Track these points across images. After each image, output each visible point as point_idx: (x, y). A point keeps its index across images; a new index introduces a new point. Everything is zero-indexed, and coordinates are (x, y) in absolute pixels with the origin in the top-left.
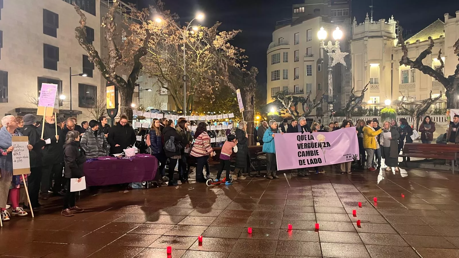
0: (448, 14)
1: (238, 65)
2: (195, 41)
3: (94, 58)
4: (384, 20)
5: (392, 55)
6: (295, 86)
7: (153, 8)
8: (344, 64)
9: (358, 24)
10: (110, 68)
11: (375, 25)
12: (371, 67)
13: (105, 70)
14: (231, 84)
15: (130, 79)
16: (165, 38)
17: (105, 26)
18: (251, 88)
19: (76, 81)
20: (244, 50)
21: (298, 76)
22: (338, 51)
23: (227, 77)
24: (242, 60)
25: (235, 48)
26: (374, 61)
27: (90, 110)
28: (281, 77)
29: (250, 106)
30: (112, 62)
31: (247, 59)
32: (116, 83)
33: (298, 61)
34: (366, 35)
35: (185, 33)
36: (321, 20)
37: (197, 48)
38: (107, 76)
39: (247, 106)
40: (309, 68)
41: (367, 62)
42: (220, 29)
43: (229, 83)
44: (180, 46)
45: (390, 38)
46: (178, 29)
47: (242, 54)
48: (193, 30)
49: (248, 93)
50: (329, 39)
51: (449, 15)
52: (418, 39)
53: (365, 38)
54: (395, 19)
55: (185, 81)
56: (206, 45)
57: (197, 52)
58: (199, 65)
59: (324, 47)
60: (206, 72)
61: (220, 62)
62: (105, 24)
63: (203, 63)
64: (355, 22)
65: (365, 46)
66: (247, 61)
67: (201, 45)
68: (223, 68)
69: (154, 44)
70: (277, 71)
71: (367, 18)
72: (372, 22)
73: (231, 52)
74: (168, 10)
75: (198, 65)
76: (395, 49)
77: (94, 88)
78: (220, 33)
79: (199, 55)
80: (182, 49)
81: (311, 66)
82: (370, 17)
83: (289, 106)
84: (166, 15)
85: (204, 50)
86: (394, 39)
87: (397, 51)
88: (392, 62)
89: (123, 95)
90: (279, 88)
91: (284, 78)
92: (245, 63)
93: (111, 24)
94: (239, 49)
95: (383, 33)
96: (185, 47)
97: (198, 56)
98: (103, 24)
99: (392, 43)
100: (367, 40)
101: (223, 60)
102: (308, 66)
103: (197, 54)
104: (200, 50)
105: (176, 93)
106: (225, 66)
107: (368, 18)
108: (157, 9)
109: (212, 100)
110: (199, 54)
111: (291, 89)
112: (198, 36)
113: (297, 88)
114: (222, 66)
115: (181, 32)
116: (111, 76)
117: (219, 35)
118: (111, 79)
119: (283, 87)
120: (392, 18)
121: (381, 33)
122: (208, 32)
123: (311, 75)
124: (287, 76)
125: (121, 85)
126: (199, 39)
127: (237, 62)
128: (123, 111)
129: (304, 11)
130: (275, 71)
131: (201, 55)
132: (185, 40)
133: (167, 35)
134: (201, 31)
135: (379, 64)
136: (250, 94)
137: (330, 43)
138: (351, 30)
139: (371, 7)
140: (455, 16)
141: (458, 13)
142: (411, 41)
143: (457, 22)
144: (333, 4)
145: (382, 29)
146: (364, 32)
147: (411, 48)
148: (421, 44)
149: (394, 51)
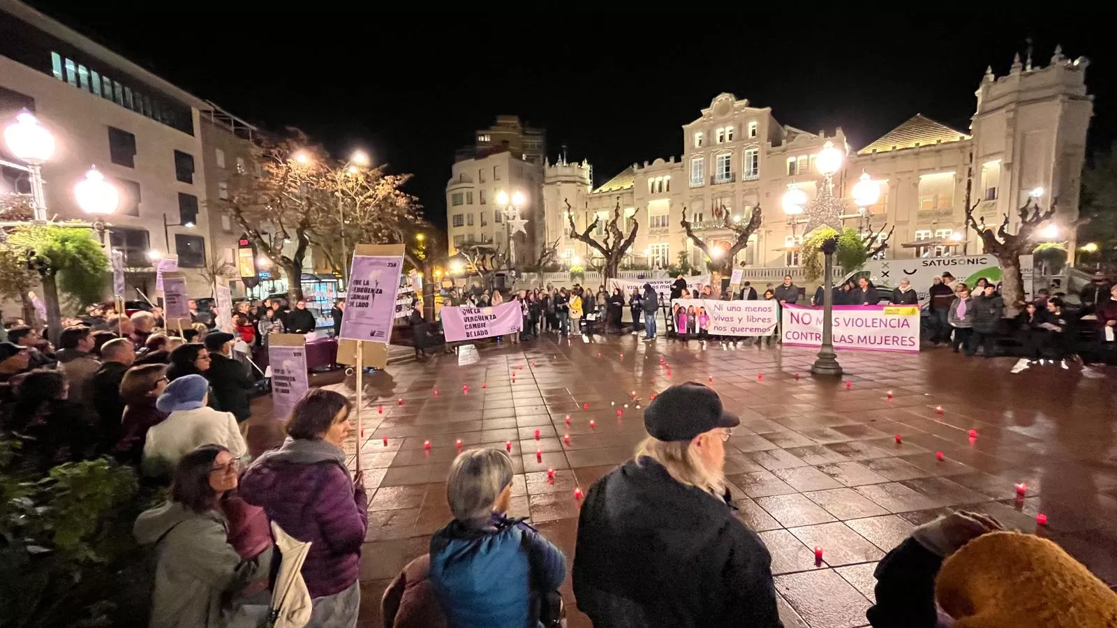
1: (411, 217)
4: (577, 163)
5: (586, 203)
6: (482, 234)
8: (525, 232)
9: (551, 165)
10: (276, 250)
11: (568, 168)
15: (297, 258)
16: (313, 182)
19: (172, 232)
20: (418, 199)
21: (486, 223)
22: (518, 218)
24: (415, 211)
25: (406, 196)
27: (199, 270)
28: (465, 223)
30: (279, 243)
32: (283, 264)
33: (485, 203)
34: (559, 178)
35: (340, 176)
36: (510, 156)
37: (356, 194)
40: (498, 213)
42: (386, 172)
44: (334, 192)
45: (584, 184)
46: (329, 171)
47: (415, 203)
52: (611, 187)
53: (559, 183)
54: (588, 163)
56: (368, 190)
57: (357, 198)
58: (360, 215)
59: (505, 212)
60: (369, 224)
63: (365, 212)
64: (547, 164)
65: (559, 192)
66: (422, 213)
67: (360, 191)
69: (295, 188)
70: (460, 215)
71: (560, 159)
72: (565, 164)
73: (402, 202)
75: (358, 215)
76: (589, 196)
77: (201, 240)
78: (386, 177)
82: (562, 159)
83: (475, 262)
85: (365, 196)
86: (588, 185)
87: (591, 198)
88: (587, 210)
90: (464, 236)
91: (469, 225)
92: (420, 215)
94: (411, 196)
95: (577, 179)
96: (341, 193)
97: (358, 203)
99: (586, 190)
100: (560, 186)
103: (356, 202)
104: (360, 196)
105: (330, 251)
110: (358, 201)
111: (478, 238)
112: (357, 180)
113: (485, 236)
115: (333, 174)
117: (384, 179)
119: (468, 235)
120: (586, 161)
122: (370, 175)
123: (500, 221)
124: (472, 221)
127: (409, 213)
129: (489, 141)
130: (458, 216)
131: (361, 202)
132: (339, 187)
133: (314, 179)
137: (510, 208)
138: (543, 172)
139: (564, 146)
140: (643, 166)
141: (646, 164)
142: (604, 188)
143: (645, 173)
144: (524, 133)
145: (576, 174)
146: (557, 176)
147: (604, 196)
148: (614, 193)
149: (588, 199)
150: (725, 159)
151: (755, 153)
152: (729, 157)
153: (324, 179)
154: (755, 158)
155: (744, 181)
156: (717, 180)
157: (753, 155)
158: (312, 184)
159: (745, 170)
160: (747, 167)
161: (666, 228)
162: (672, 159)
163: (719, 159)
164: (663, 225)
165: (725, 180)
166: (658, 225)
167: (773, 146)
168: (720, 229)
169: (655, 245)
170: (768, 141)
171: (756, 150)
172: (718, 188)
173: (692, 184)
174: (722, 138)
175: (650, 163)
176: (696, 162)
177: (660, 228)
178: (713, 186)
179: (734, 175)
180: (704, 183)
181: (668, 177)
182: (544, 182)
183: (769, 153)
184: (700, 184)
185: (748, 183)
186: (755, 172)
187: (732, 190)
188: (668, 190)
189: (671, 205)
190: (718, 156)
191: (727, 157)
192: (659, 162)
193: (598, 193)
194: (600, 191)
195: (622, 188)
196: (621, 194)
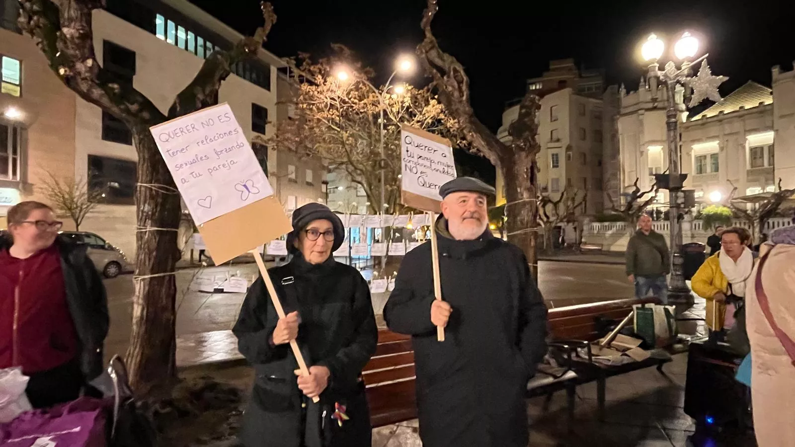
0: (778, 67)
2: (398, 109)
5: (681, 134)
9: (628, 93)
12: (649, 152)
14: (475, 136)
23: (466, 116)
26: (653, 142)
29: (529, 190)
34: (641, 106)
35: (384, 97)
36: (571, 93)
39: (519, 190)
41: (643, 145)
43: (470, 132)
44: (376, 116)
45: (677, 110)
48: (395, 93)
49: (523, 154)
53: (640, 112)
55: (382, 168)
61: (449, 77)
64: (623, 91)
65: (641, 123)
68: (456, 94)
76: (684, 125)
80: (379, 122)
81: (557, 155)
86: (682, 111)
87: (687, 128)
88: (681, 143)
96: (384, 119)
99: (680, 117)
100: (643, 114)
102: (553, 155)
106: (460, 89)
107: (644, 84)
112: (403, 102)
114: (453, 87)
115: (377, 95)
121: (664, 104)
126: (404, 107)
129: (541, 88)
134: (408, 92)
135: (662, 147)
136: (527, 156)
137: (670, 67)
138: (619, 100)
141: (794, 65)
142: (710, 113)
143: (794, 77)
144: (580, 76)
146: (638, 104)
147: (710, 122)
148: (726, 116)
149: (682, 129)
182: (619, 113)
193: (699, 120)
194: (704, 116)
195: (741, 108)
196: (740, 117)
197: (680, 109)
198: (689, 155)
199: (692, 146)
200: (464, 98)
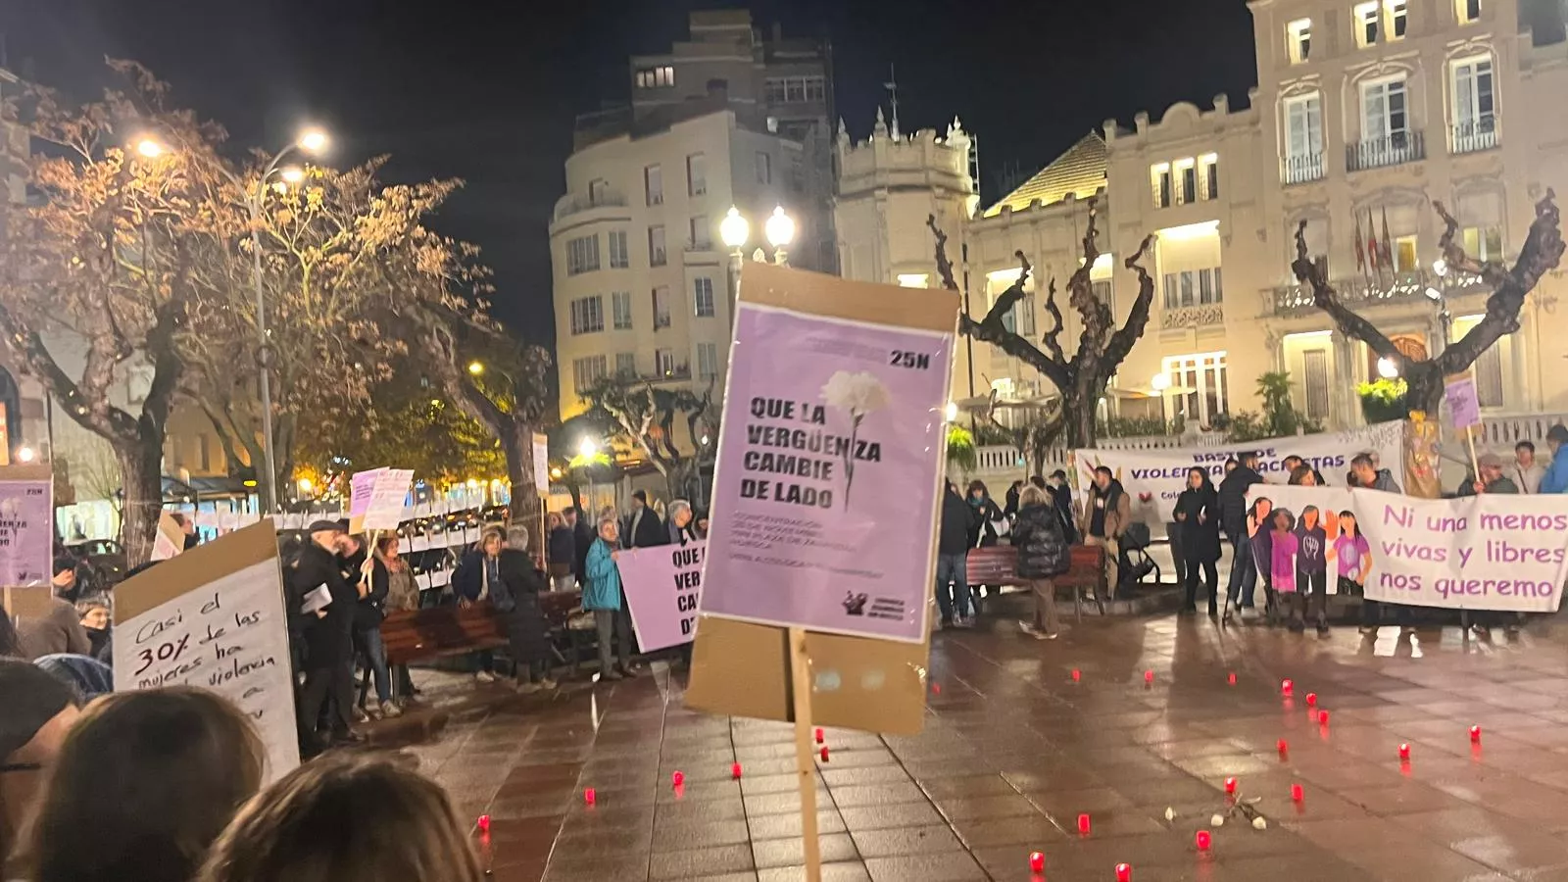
0: (1114, 122)
1: (459, 301)
2: (293, 220)
3: (30, 357)
4: (933, 132)
5: (965, 248)
6: (657, 353)
7: (122, 100)
9: (853, 144)
10: (90, 389)
11: (905, 148)
13: (71, 394)
15: (150, 413)
16: (178, 213)
17: (82, 265)
18: (532, 414)
20: (476, 249)
21: (668, 319)
24: (470, 283)
25: (444, 242)
26: (909, 264)
28: (608, 321)
30: (100, 369)
31: (487, 279)
32: (109, 430)
33: (664, 263)
34: (880, 180)
35: (255, 192)
36: (733, 124)
37: (301, 243)
38: (82, 411)
39: (523, 469)
40: (704, 288)
41: (889, 272)
42: (383, 181)
43: (460, 398)
45: (954, 191)
46: (224, 180)
47: (469, 262)
48: (284, 182)
49: (526, 428)
50: (758, 242)
51: (1118, 124)
52: (1035, 197)
53: (878, 193)
54: (965, 129)
55: (263, 366)
56: (336, 231)
57: (302, 256)
58: (312, 304)
62: (82, 260)
63: (328, 292)
64: (844, 138)
65: (881, 217)
66: (490, 288)
67: (313, 233)
68: (442, 356)
70: (593, 299)
71: (881, 124)
72: (895, 137)
73: (432, 259)
74: (183, 109)
75: (306, 302)
76: (972, 227)
78: (386, 192)
79: (310, 265)
80: (246, 249)
81: (708, 282)
82: (888, 122)
83: (644, 431)
84: (178, 124)
85: (325, 247)
86: (967, 194)
87: (976, 233)
88: (966, 268)
89: (133, 466)
90: (603, 358)
91: (617, 326)
92: (484, 295)
93: (101, 260)
94: (457, 242)
95: (933, 177)
97: (307, 269)
98: (76, 260)
99: (961, 208)
100: (884, 200)
101: (439, 331)
102: (698, 282)
103: (301, 267)
104: (311, 248)
105: (226, 409)
107: (885, 125)
108: (138, 105)
109: (367, 424)
110: (307, 264)
111: (646, 365)
112: (304, 201)
113: (666, 359)
115: (238, 187)
116: (96, 411)
117: (381, 197)
118: (94, 420)
119: (617, 355)
120: (957, 125)
121: (927, 177)
122: (341, 186)
123: (711, 313)
124: (628, 316)
125: (126, 437)
127: (453, 288)
128: (135, 516)
129: (671, 82)
130: (585, 301)
131: (315, 266)
132: (257, 222)
133: (183, 202)
134: (316, 183)
135: (927, 276)
137: (759, 255)
138: (833, 163)
139: (890, 86)
140: (1134, 130)
141: (1141, 121)
142: (1017, 201)
143: (1140, 147)
144: (769, 60)
145: (929, 162)
146: (873, 172)
147: (1017, 223)
148: (1045, 212)
149: (969, 235)
150: (1386, 94)
151: (1480, 67)
152: (1399, 85)
153: (209, 203)
154: (1485, 82)
155: (1453, 155)
156: (1366, 157)
157: (1475, 75)
158: (175, 219)
159: (1455, 120)
160: (1459, 111)
161: (1214, 306)
162: (1221, 103)
163: (1369, 92)
164: (1205, 298)
165: (1391, 153)
166: (1188, 298)
167: (1536, 43)
168: (1385, 301)
169: (1183, 359)
170: (1521, 29)
171: (1486, 57)
172: (1371, 181)
173: (1287, 174)
174: (1373, 31)
175: (1155, 118)
176: (1294, 107)
177: (1196, 308)
178: (1353, 176)
179: (1419, 137)
180: (1325, 166)
181: (1212, 158)
182: (835, 192)
183: (1525, 65)
184: (1308, 172)
185: (1466, 160)
186: (1487, 125)
187: (1416, 182)
188: (1213, 194)
189: (1226, 239)
190: (1364, 85)
191: (1392, 87)
192: (1181, 111)
193: (997, 216)
194: (1004, 208)
195: (1069, 196)
196: (1068, 216)
197: (964, 189)
198: (983, 295)
199: (988, 275)
200: (452, 361)
